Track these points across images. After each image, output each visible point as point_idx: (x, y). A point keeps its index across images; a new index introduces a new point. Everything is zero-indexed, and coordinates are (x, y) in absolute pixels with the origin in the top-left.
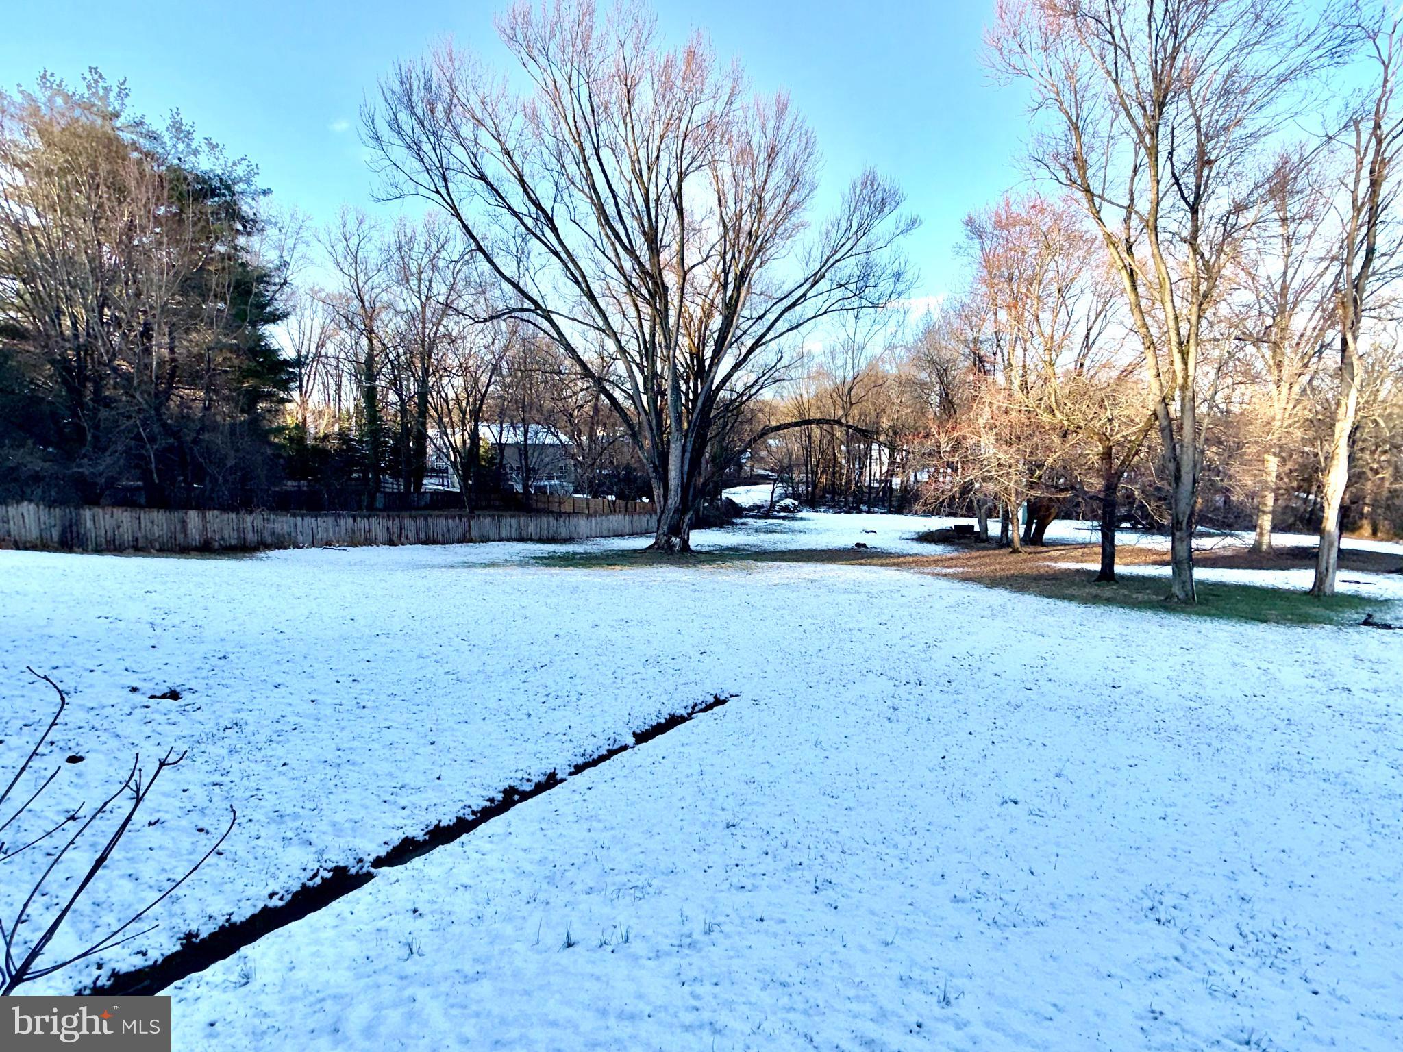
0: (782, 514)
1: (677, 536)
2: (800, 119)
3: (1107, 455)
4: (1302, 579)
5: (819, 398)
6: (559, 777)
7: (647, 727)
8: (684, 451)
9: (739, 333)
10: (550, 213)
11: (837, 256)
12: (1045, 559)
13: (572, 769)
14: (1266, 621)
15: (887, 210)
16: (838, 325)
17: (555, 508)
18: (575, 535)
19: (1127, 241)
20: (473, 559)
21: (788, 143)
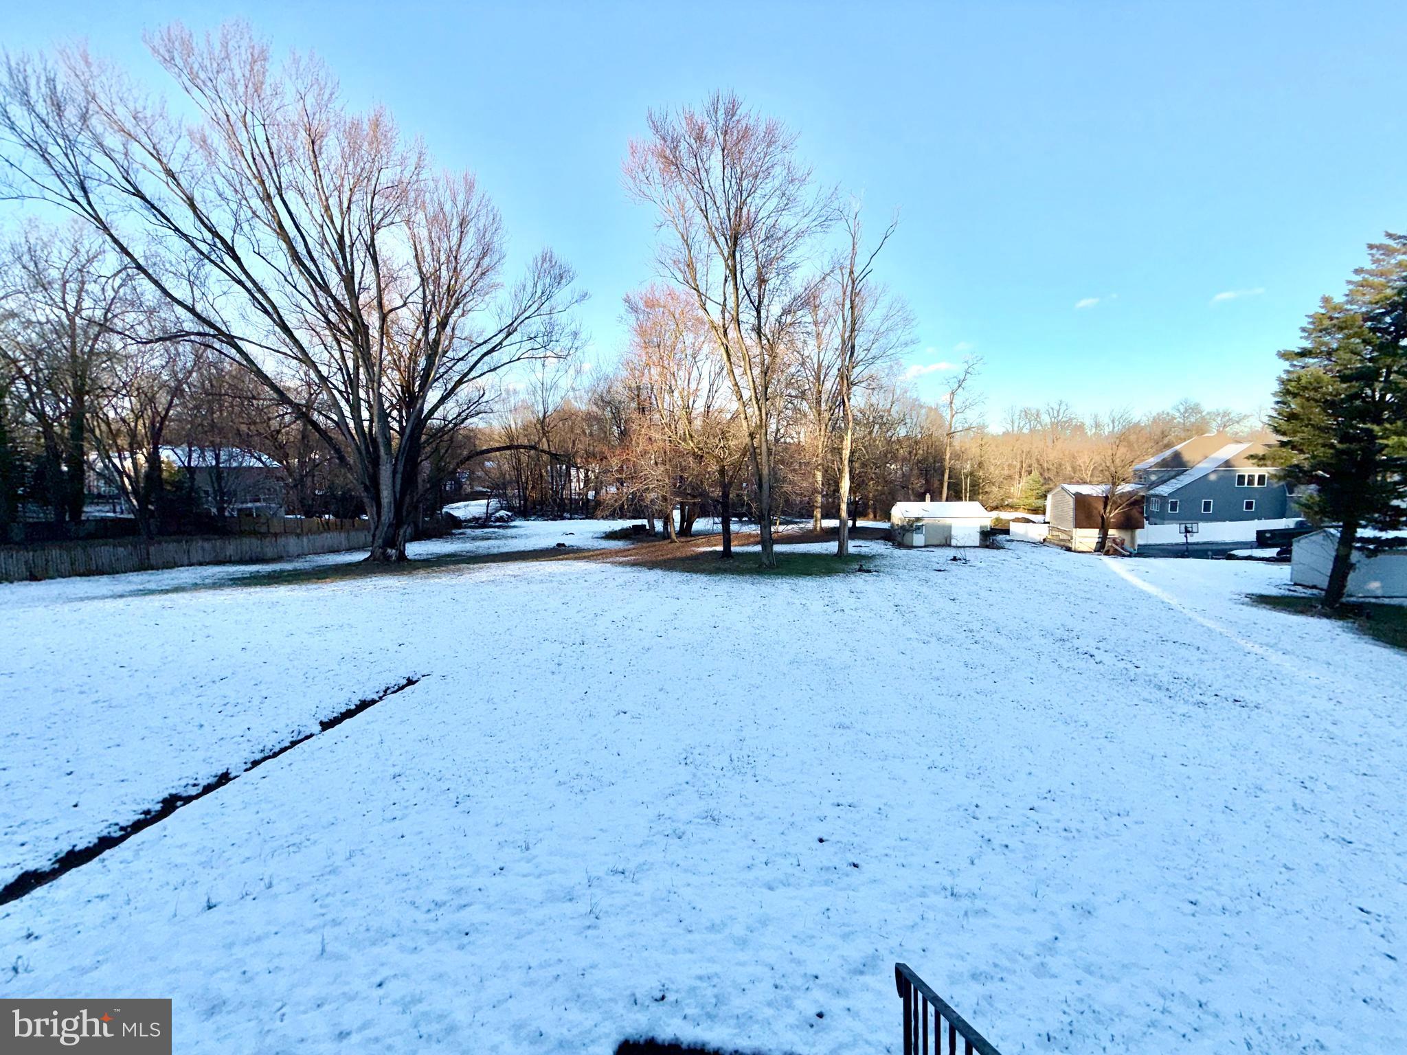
0: (498, 524)
1: (392, 548)
2: (486, 197)
3: (722, 471)
4: (832, 547)
5: (525, 428)
6: (232, 776)
7: (335, 715)
8: (394, 472)
9: (442, 370)
10: (230, 243)
11: (527, 314)
12: (692, 546)
13: (249, 765)
14: (810, 575)
15: (564, 281)
16: (529, 370)
17: (264, 529)
18: (284, 555)
19: (724, 326)
20: (153, 586)
21: (477, 215)
